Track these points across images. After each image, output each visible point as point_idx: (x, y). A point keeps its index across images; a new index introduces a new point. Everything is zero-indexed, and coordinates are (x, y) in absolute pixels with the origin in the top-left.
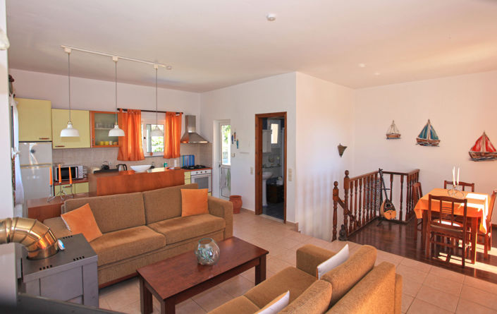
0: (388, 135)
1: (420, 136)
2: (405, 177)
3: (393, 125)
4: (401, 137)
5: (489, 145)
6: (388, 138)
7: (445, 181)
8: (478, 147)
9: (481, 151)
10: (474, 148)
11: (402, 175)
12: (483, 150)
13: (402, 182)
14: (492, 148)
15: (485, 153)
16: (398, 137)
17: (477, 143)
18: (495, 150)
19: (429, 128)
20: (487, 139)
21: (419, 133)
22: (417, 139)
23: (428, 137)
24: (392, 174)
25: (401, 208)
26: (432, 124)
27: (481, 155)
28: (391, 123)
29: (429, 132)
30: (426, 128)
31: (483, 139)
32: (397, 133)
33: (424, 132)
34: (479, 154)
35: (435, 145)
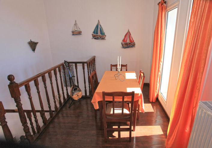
0: (73, 32)
1: (94, 32)
2: (86, 65)
3: (76, 24)
4: (82, 33)
5: (131, 38)
6: (73, 35)
7: (111, 65)
8: (126, 40)
9: (127, 42)
10: (124, 40)
11: (83, 63)
12: (128, 41)
13: (84, 68)
14: (132, 40)
15: (129, 43)
16: (79, 33)
17: (125, 36)
18: (134, 41)
19: (99, 26)
20: (130, 34)
21: (93, 30)
22: (92, 35)
23: (99, 34)
24: (76, 63)
25: (85, 88)
26: (101, 23)
27: (127, 44)
28: (74, 23)
29: (99, 29)
30: (97, 26)
31: (128, 34)
32: (79, 30)
33: (96, 29)
34: (126, 44)
35: (103, 39)
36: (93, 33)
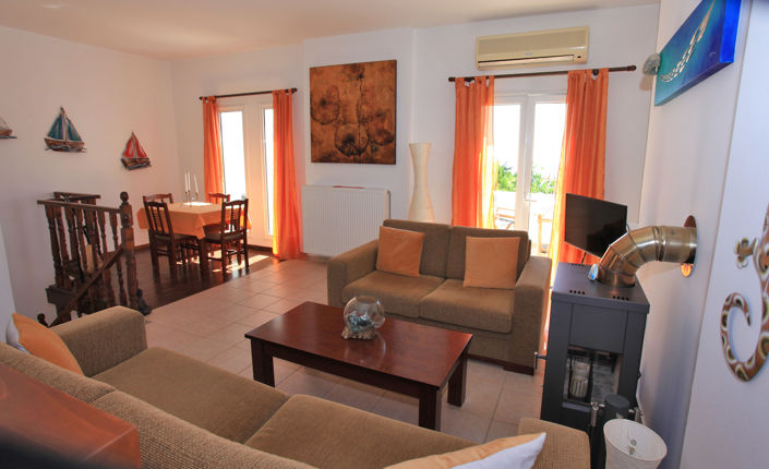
1: (52, 134)
5: (140, 150)
8: (130, 152)
9: (134, 157)
10: (126, 153)
12: (136, 156)
14: (142, 153)
15: (139, 159)
17: (128, 146)
18: (146, 155)
19: (65, 121)
20: (137, 142)
22: (46, 140)
23: (66, 138)
26: (69, 114)
29: (65, 129)
30: (59, 120)
31: (133, 142)
32: (4, 126)
33: (57, 127)
34: (135, 161)
35: (79, 150)
36: (49, 135)
